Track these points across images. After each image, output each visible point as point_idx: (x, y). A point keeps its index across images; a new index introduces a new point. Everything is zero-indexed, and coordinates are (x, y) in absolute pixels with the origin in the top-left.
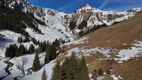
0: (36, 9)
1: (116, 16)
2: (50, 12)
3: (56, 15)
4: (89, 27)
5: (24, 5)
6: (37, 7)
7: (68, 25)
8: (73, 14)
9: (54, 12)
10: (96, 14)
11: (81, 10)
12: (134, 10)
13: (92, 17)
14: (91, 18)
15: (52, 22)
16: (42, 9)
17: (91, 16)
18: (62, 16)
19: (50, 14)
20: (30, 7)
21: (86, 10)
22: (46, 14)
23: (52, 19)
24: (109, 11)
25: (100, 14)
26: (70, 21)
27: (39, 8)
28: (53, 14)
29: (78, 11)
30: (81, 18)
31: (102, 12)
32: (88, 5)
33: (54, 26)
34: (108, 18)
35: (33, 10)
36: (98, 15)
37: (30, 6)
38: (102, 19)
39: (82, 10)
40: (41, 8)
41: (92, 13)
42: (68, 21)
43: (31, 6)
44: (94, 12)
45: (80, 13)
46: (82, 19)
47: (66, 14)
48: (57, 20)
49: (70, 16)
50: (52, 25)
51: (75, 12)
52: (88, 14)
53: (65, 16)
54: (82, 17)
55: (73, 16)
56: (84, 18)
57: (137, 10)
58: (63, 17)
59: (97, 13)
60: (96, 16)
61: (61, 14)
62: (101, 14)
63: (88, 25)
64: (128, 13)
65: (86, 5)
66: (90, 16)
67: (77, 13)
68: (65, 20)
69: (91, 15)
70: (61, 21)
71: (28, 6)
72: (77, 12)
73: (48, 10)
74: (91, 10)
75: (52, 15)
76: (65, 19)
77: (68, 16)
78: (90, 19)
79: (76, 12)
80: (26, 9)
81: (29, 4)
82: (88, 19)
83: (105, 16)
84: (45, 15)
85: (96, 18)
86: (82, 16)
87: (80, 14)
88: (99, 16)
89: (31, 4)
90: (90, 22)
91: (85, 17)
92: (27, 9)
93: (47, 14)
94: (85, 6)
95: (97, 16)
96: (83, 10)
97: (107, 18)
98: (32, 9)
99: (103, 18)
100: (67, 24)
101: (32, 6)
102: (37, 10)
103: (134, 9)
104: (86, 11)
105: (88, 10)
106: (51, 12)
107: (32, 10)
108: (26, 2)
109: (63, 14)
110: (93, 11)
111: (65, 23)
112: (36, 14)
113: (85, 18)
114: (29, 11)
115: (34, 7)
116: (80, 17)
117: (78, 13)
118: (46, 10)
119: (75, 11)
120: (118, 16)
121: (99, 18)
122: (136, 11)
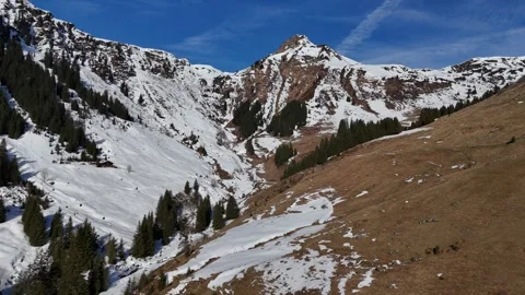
0: (94, 49)
1: (418, 84)
2: (154, 63)
3: (181, 76)
4: (317, 128)
5: (37, 30)
6: (97, 39)
7: (230, 117)
8: (249, 74)
9: (173, 64)
10: (338, 77)
11: (279, 56)
12: (479, 65)
13: (323, 86)
14: (322, 92)
15: (161, 102)
16: (120, 51)
17: (322, 82)
18: (204, 82)
19: (155, 71)
20: (67, 40)
21: (299, 58)
22: (137, 70)
23: (160, 92)
24: (389, 66)
25: (354, 77)
26: (238, 99)
27: (108, 45)
28: (167, 72)
29: (270, 61)
30: (281, 89)
31: (364, 67)
32: (305, 40)
33: (166, 123)
34: (387, 93)
35: (79, 53)
36: (348, 80)
37: (67, 35)
38: (365, 95)
39: (284, 58)
40: (118, 47)
41: (322, 73)
42: (228, 101)
43: (71, 36)
44: (332, 68)
45: (276, 68)
46: (285, 95)
47: (218, 73)
48: (185, 94)
49: (237, 79)
50: (159, 115)
51: (258, 65)
52: (307, 73)
53: (217, 80)
54: (283, 85)
55: (247, 80)
56: (291, 88)
57: (493, 64)
58: (210, 83)
59: (344, 70)
60: (341, 82)
61: (200, 71)
62: (359, 76)
63: (312, 121)
64: (460, 75)
65: (301, 41)
66: (316, 84)
67: (264, 70)
68: (214, 97)
69: (320, 78)
70: (201, 99)
71: (56, 35)
72: (266, 67)
73: (147, 54)
74: (321, 58)
75: (163, 74)
76: (217, 91)
77: (228, 82)
78: (317, 94)
79: (262, 67)
80: (48, 46)
81: (61, 27)
82: (310, 95)
83: (375, 83)
84: (132, 74)
85: (341, 92)
86: (284, 81)
87: (276, 73)
88: (354, 84)
89: (70, 26)
90: (318, 106)
91: (296, 84)
92: (52, 45)
93: (143, 69)
94: (297, 44)
95: (345, 83)
96: (289, 57)
97: (384, 92)
98: (77, 48)
99: (370, 90)
100: (224, 114)
101: (76, 33)
102: (98, 52)
103: (482, 60)
104: (300, 63)
105: (306, 58)
106: (158, 61)
107: (75, 53)
108: (48, 18)
109: (208, 73)
110: (327, 64)
111: (217, 107)
112: (94, 70)
113: (296, 89)
114: (60, 54)
115: (87, 39)
116: (278, 84)
117: (269, 69)
118: (137, 56)
119: (257, 63)
120: (429, 85)
121: (355, 92)
122: (488, 68)
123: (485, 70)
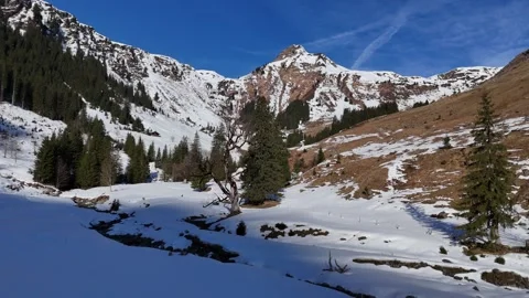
0: (112, 51)
1: (409, 87)
2: (164, 67)
3: (188, 80)
4: (320, 122)
5: (65, 31)
6: (113, 43)
7: (235, 115)
8: (251, 79)
9: (181, 69)
10: (335, 81)
11: (278, 64)
12: (463, 74)
13: (322, 88)
14: (322, 93)
15: (175, 100)
16: (134, 55)
17: (321, 85)
18: (210, 85)
19: (165, 73)
20: (90, 41)
21: (298, 64)
22: (150, 72)
23: (172, 92)
24: (381, 73)
25: (350, 81)
26: (242, 101)
27: (123, 48)
28: (176, 75)
29: (270, 68)
30: (283, 92)
31: (359, 73)
32: (302, 49)
33: (184, 116)
34: (381, 95)
35: (100, 53)
36: (344, 84)
37: (89, 36)
38: (361, 96)
39: (283, 65)
40: (132, 51)
41: (321, 77)
42: (234, 102)
43: (93, 38)
44: (329, 73)
45: (276, 74)
46: (286, 97)
47: (222, 78)
48: (193, 95)
49: (240, 83)
50: (175, 110)
51: (259, 71)
52: (305, 78)
53: (222, 84)
54: (284, 89)
55: (249, 84)
56: (292, 91)
57: (475, 73)
58: (215, 87)
59: (340, 75)
60: (338, 85)
61: (205, 75)
62: (354, 80)
63: (315, 115)
64: (446, 82)
65: (298, 51)
66: (315, 87)
67: (266, 75)
68: (220, 99)
69: (319, 82)
70: (208, 100)
71: (81, 35)
72: (266, 73)
73: (156, 58)
74: (318, 65)
75: (172, 77)
76: (222, 93)
77: (232, 86)
78: (317, 95)
79: (263, 73)
80: (75, 45)
81: (83, 30)
82: (310, 95)
83: (369, 86)
84: (145, 75)
85: (339, 93)
86: (285, 85)
87: (277, 78)
88: (350, 87)
89: (91, 30)
90: (319, 105)
91: (296, 88)
92: (79, 45)
93: (154, 71)
94: (294, 53)
95: (342, 86)
96: (288, 64)
97: (378, 94)
98: (98, 49)
99: (366, 93)
100: (231, 113)
101: (97, 36)
102: (116, 54)
103: (465, 70)
104: (298, 70)
105: (304, 65)
106: (167, 65)
107: (98, 53)
108: (74, 20)
109: (214, 78)
110: (323, 70)
111: (224, 107)
112: (114, 69)
113: (296, 92)
114: (86, 53)
115: (106, 41)
116: (279, 88)
117: (270, 74)
118: (148, 60)
119: (258, 70)
120: (418, 88)
121: (351, 94)
122: (471, 76)
123: (468, 78)
